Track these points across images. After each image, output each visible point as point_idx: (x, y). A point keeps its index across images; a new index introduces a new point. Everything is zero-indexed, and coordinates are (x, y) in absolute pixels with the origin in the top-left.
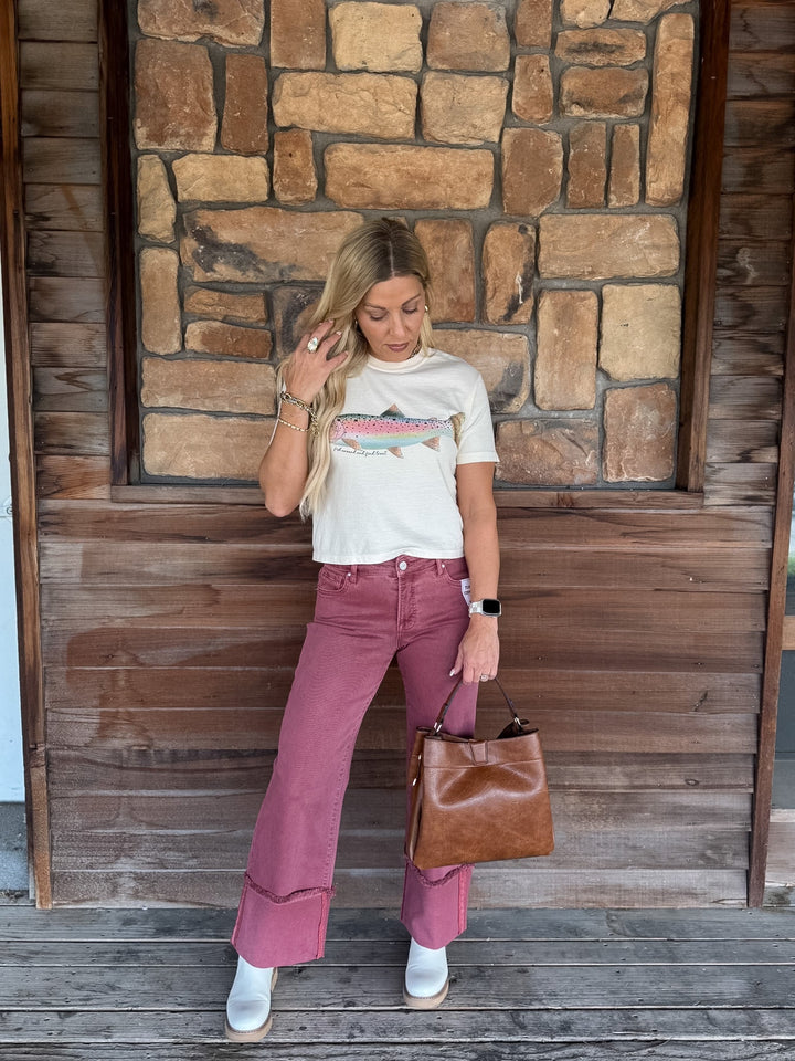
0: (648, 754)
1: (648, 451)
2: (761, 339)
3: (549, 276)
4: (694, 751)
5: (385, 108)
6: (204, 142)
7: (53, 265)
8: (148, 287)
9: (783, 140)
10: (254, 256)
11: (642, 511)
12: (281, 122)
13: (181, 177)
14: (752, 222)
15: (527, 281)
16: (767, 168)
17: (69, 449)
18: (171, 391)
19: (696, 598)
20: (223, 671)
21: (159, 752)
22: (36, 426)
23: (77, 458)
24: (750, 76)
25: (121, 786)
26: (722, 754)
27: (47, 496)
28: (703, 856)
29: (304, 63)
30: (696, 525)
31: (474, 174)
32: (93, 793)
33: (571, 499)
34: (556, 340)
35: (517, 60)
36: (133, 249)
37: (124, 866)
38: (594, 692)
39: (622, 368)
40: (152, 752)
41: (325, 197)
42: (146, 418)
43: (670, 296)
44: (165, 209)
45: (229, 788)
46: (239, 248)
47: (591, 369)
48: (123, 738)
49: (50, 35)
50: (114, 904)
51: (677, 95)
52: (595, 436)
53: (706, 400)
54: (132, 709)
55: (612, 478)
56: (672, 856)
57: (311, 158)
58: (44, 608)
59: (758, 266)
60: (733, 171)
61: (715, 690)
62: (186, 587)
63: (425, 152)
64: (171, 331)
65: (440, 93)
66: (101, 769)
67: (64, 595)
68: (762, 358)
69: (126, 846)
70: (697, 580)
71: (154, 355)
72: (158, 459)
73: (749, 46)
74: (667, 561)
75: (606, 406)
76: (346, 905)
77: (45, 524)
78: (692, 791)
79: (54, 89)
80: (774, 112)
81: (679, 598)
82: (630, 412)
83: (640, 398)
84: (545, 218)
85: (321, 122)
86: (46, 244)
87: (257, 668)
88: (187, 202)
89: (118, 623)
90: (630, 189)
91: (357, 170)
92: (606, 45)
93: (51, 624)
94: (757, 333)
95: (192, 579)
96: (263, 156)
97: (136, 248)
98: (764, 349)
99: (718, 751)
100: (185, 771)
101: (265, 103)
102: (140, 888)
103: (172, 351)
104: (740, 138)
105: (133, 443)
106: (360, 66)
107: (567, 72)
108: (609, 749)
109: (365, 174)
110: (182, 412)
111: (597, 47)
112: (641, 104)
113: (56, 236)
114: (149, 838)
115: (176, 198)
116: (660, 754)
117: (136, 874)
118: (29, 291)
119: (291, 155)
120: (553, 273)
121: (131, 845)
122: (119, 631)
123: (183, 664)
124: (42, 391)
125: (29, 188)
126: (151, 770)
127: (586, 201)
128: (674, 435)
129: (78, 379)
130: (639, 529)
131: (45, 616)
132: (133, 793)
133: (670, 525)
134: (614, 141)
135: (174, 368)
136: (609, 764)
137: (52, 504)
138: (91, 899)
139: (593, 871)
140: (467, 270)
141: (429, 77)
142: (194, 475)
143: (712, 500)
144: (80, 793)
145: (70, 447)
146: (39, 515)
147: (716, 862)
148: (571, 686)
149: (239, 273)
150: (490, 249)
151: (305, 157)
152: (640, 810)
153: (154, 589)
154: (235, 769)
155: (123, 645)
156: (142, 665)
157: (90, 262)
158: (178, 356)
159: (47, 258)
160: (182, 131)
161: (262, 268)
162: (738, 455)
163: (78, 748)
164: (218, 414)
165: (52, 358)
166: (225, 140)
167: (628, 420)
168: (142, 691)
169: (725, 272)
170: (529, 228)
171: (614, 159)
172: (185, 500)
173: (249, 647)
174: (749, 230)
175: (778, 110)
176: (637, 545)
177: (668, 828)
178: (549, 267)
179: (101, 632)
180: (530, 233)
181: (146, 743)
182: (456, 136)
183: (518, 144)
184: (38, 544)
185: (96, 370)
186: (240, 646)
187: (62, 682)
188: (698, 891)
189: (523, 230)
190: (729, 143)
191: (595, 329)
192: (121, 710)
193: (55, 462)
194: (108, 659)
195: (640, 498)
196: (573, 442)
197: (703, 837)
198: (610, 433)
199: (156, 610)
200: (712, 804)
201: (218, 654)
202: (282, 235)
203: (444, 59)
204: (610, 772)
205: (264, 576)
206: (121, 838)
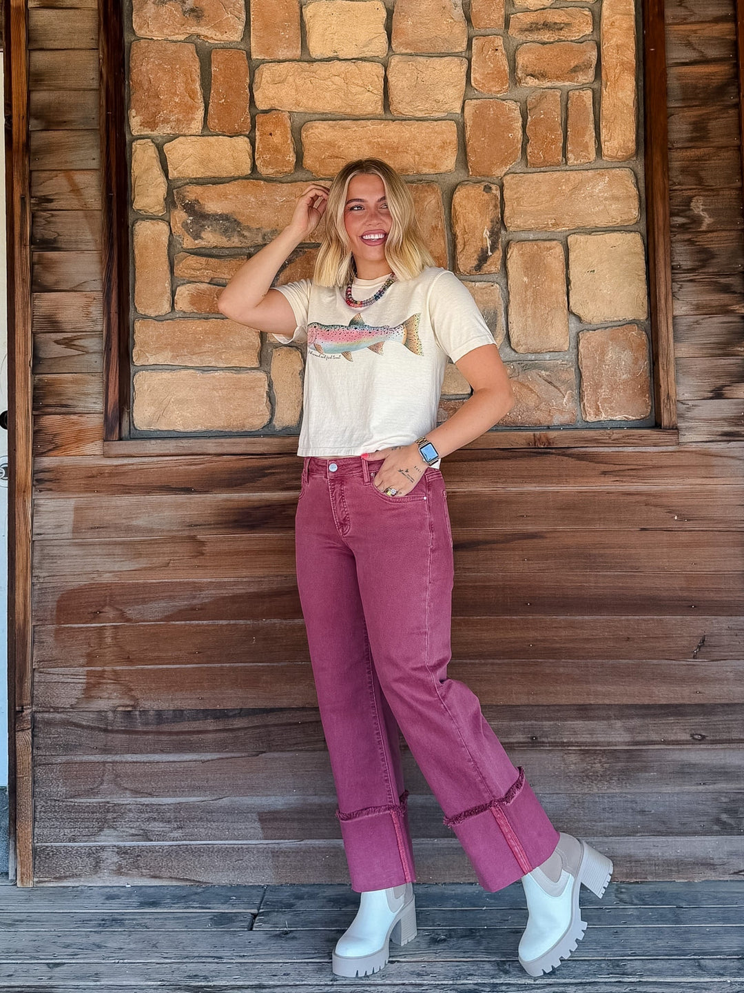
0: (648, 707)
1: (625, 391)
2: (722, 280)
3: (515, 229)
4: (696, 701)
5: (354, 89)
6: (192, 126)
7: (55, 241)
8: (141, 255)
9: (726, 98)
10: (239, 224)
11: (621, 449)
12: (261, 105)
13: (171, 158)
14: (703, 174)
15: (494, 235)
16: (712, 124)
17: (65, 409)
18: (160, 349)
19: (684, 537)
20: (208, 625)
21: (144, 712)
22: (35, 388)
23: (72, 417)
24: (689, 45)
25: (105, 750)
26: (727, 705)
27: (42, 454)
28: (718, 821)
29: (281, 54)
30: (677, 463)
31: (439, 142)
32: (77, 759)
33: (548, 440)
34: (526, 287)
35: (474, 41)
36: (127, 222)
37: (108, 839)
38: (588, 639)
39: (593, 311)
40: (137, 713)
41: (303, 169)
42: (137, 376)
43: (633, 242)
44: (157, 186)
45: (214, 751)
46: (225, 217)
47: (562, 314)
48: (109, 698)
49: (57, 45)
50: (97, 881)
51: (622, 64)
52: (571, 376)
53: (671, 340)
54: (118, 668)
55: (591, 418)
56: (685, 820)
57: (289, 136)
58: (36, 565)
59: (712, 213)
60: (679, 128)
61: (712, 635)
62: (173, 540)
63: (393, 126)
64: (162, 295)
65: (405, 74)
66: (85, 733)
67: (55, 551)
68: (724, 298)
69: (110, 816)
70: (682, 518)
71: (145, 317)
72: (147, 414)
73: (685, 19)
74: (650, 501)
75: (580, 348)
76: (338, 881)
77: (40, 481)
78: (698, 747)
79: (60, 89)
80: (714, 74)
81: (665, 537)
82: (603, 353)
83: (611, 340)
84: (508, 177)
85: (298, 104)
86: (49, 222)
87: (242, 622)
88: (178, 179)
89: (107, 578)
90: (586, 147)
91: (331, 144)
92: (555, 23)
93: (41, 580)
94: (718, 274)
95: (178, 531)
96: (245, 135)
97: (130, 222)
98: (726, 289)
99: (723, 701)
100: (170, 733)
101: (247, 91)
102: (124, 863)
103: (163, 312)
104: (683, 100)
105: (124, 401)
106: (332, 55)
107: (521, 48)
108: (607, 702)
109: (339, 147)
110: (171, 368)
111: (547, 26)
112: (591, 72)
113: (58, 215)
114: (133, 807)
115: (167, 176)
116: (662, 706)
117: (118, 847)
118: (32, 264)
119: (271, 134)
120: (518, 227)
121: (115, 815)
122: (107, 586)
123: (169, 618)
124: (42, 355)
125: (34, 174)
126: (137, 732)
127: (544, 161)
128: (648, 375)
129: (76, 343)
130: (618, 468)
131: (36, 572)
132: (117, 758)
133: (650, 463)
134: (569, 105)
135: (164, 328)
136: (609, 718)
137: (47, 462)
138: (73, 876)
139: (601, 839)
140: (436, 227)
141: (394, 61)
142: (180, 428)
143: (687, 437)
144: (64, 759)
145: (66, 406)
146: (34, 473)
147: (732, 828)
148: (564, 633)
149: (225, 240)
150: (457, 208)
151: (284, 135)
152: (645, 769)
153: (140, 542)
154: (220, 730)
155: (111, 600)
156: (128, 620)
157: (89, 237)
158: (168, 316)
159: (49, 235)
160: (172, 118)
161: (246, 233)
162: (711, 392)
163: (64, 710)
164: (204, 369)
165: (53, 324)
166: (212, 123)
167: (602, 361)
168: (128, 648)
169: (679, 220)
170: (494, 187)
171: (569, 122)
172: (172, 452)
173: (234, 599)
174: (700, 181)
175: (719, 72)
176: (618, 484)
177: (677, 789)
178: (515, 221)
179: (90, 588)
180: (494, 192)
181: (132, 703)
182: (421, 111)
183: (479, 114)
184: (33, 500)
185: (92, 334)
186: (224, 598)
187: (50, 640)
188: (716, 861)
189: (488, 189)
190: (672, 104)
191: (563, 276)
192: (106, 668)
193: (51, 421)
194: (95, 616)
195: (615, 436)
196: (550, 383)
197: (716, 799)
198: (586, 373)
199: (143, 563)
200: (723, 762)
201: (203, 608)
202: (264, 203)
203: (407, 45)
204: (610, 726)
205: (248, 526)
206: (106, 809)
